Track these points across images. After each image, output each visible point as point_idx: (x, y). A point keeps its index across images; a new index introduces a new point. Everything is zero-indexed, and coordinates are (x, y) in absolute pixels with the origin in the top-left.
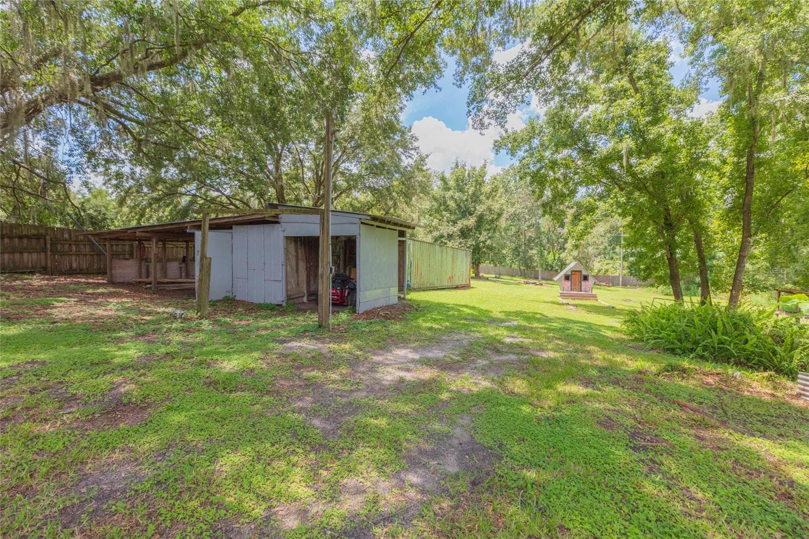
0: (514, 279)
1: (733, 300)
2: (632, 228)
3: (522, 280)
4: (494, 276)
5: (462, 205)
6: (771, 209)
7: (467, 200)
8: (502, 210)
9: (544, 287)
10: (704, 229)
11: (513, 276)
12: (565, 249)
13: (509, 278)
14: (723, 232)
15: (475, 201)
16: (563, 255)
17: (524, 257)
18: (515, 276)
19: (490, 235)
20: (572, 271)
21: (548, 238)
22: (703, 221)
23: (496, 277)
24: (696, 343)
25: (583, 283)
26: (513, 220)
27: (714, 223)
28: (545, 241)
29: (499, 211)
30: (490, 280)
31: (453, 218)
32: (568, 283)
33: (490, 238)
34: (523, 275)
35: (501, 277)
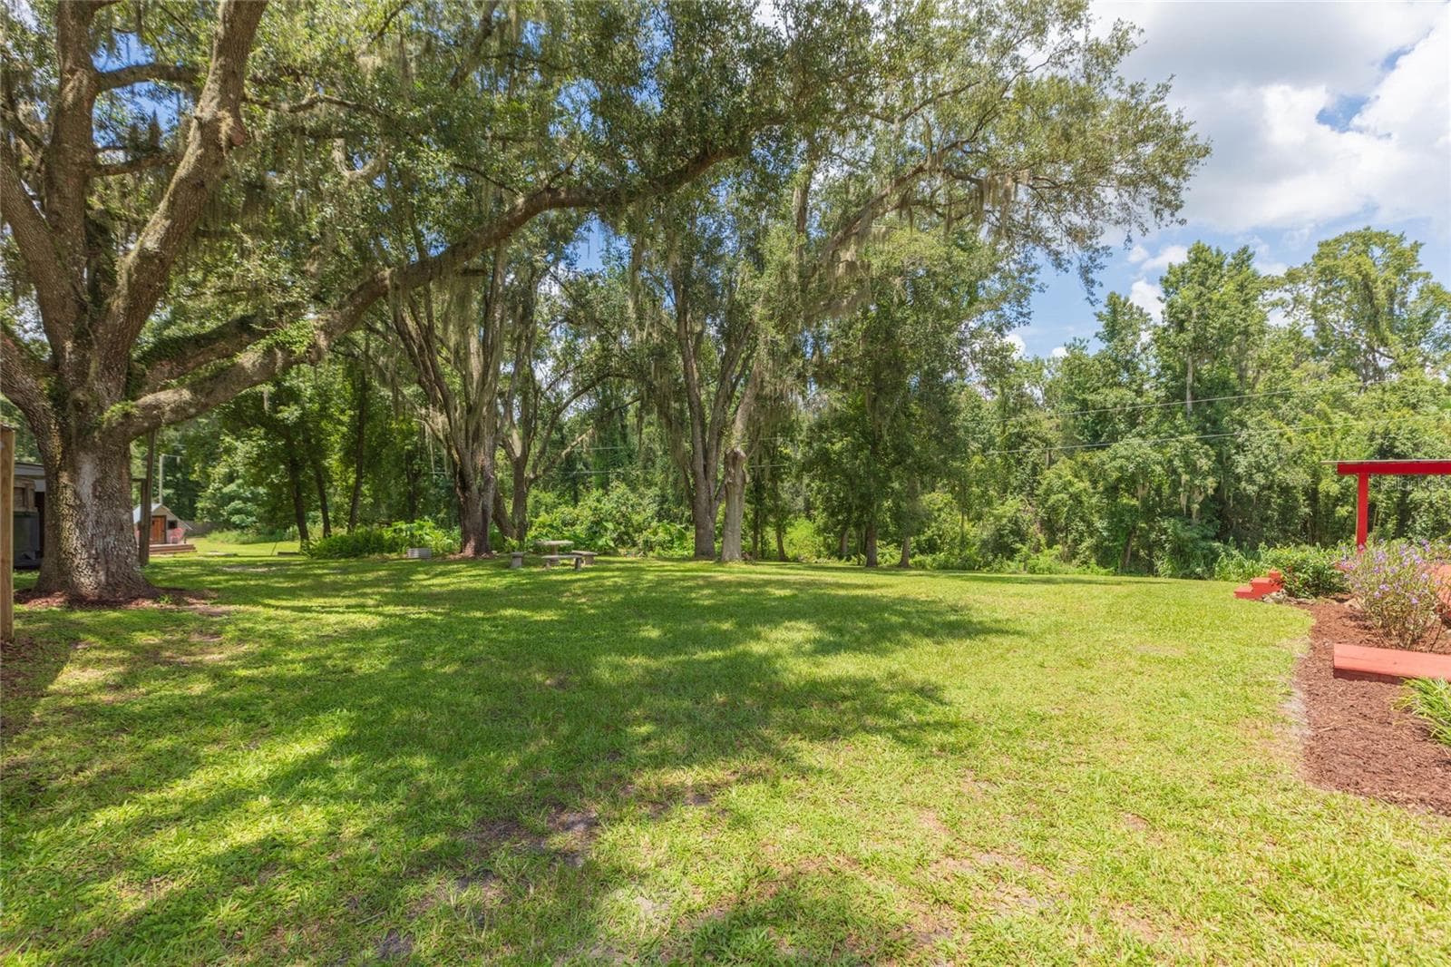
6: (376, 455)
10: (326, 470)
14: (342, 472)
22: (324, 463)
25: (169, 532)
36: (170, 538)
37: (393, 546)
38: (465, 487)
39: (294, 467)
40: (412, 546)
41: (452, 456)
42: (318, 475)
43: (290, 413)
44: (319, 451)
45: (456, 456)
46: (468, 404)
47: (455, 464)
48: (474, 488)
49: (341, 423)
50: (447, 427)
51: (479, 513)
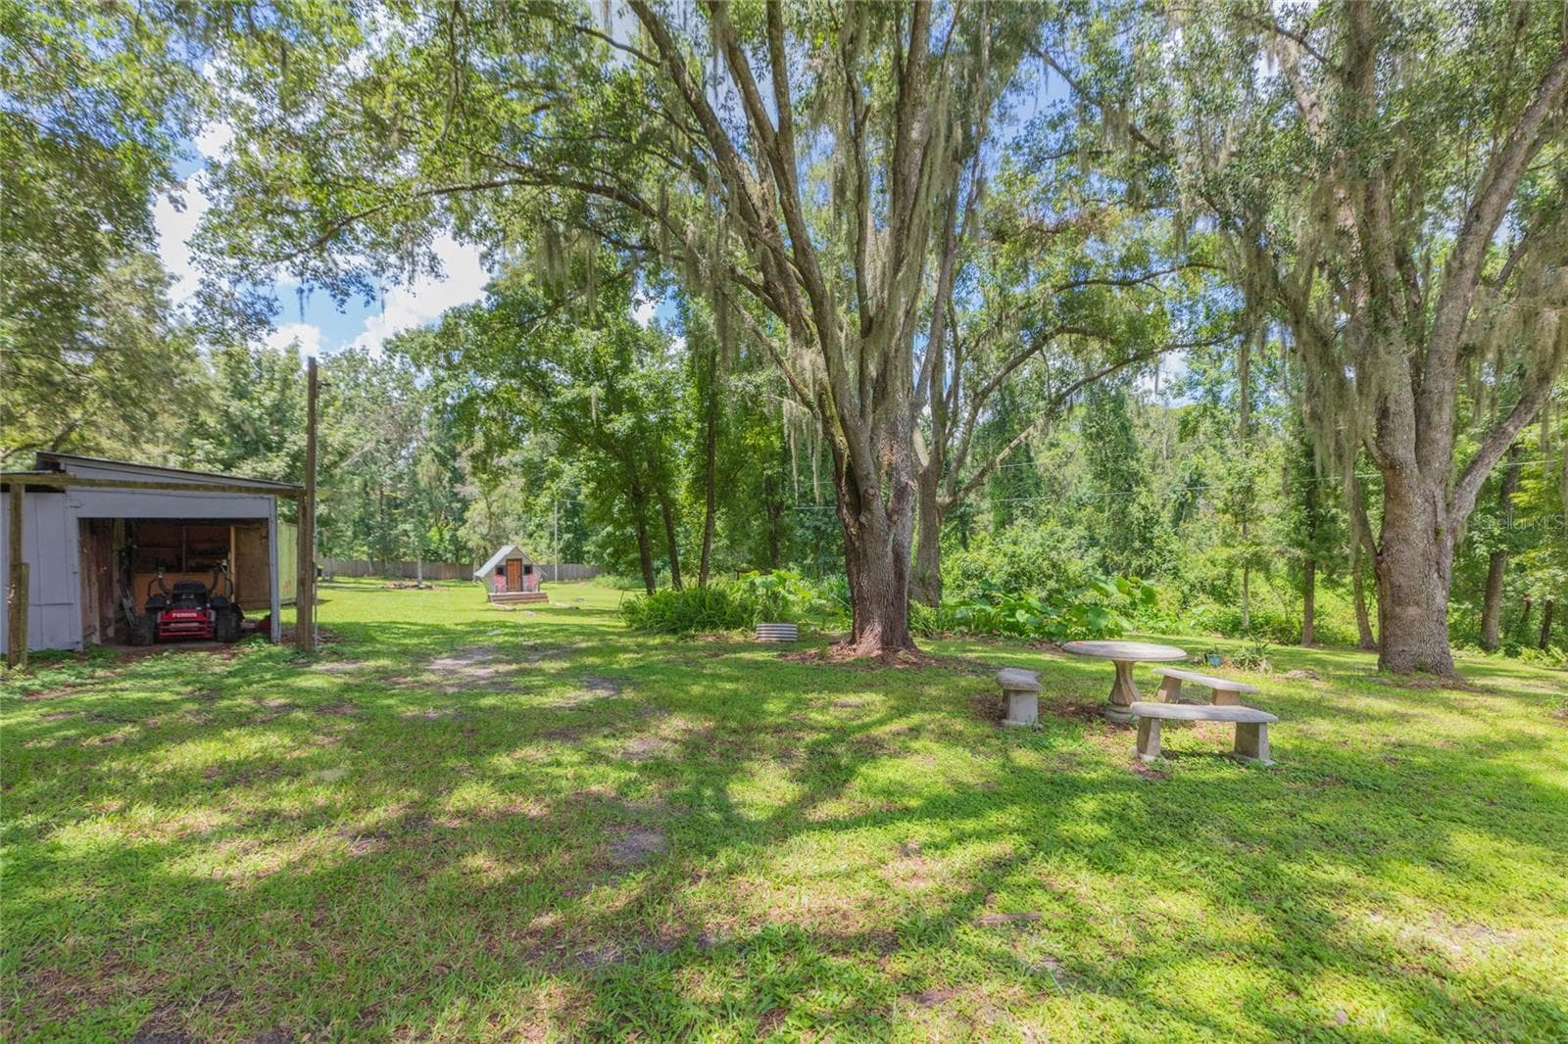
0: (363, 581)
1: (702, 580)
2: (596, 498)
3: (380, 583)
5: (247, 427)
6: (730, 482)
7: (260, 419)
8: (347, 445)
9: (436, 591)
10: (673, 502)
11: (355, 576)
12: (464, 522)
13: (352, 580)
14: (691, 505)
15: (279, 422)
16: (462, 533)
17: (383, 537)
18: (362, 576)
20: (507, 560)
21: (430, 502)
22: (672, 493)
24: (691, 621)
25: (525, 578)
27: (681, 494)
28: (426, 507)
31: (222, 453)
32: (502, 580)
34: (379, 570)
35: (336, 578)
36: (525, 585)
37: (740, 618)
38: (859, 503)
39: (638, 498)
40: (767, 617)
41: (832, 442)
42: (666, 509)
43: (622, 424)
44: (662, 475)
45: (841, 439)
46: (863, 309)
47: (838, 456)
48: (878, 506)
49: (686, 438)
50: (823, 375)
51: (889, 559)
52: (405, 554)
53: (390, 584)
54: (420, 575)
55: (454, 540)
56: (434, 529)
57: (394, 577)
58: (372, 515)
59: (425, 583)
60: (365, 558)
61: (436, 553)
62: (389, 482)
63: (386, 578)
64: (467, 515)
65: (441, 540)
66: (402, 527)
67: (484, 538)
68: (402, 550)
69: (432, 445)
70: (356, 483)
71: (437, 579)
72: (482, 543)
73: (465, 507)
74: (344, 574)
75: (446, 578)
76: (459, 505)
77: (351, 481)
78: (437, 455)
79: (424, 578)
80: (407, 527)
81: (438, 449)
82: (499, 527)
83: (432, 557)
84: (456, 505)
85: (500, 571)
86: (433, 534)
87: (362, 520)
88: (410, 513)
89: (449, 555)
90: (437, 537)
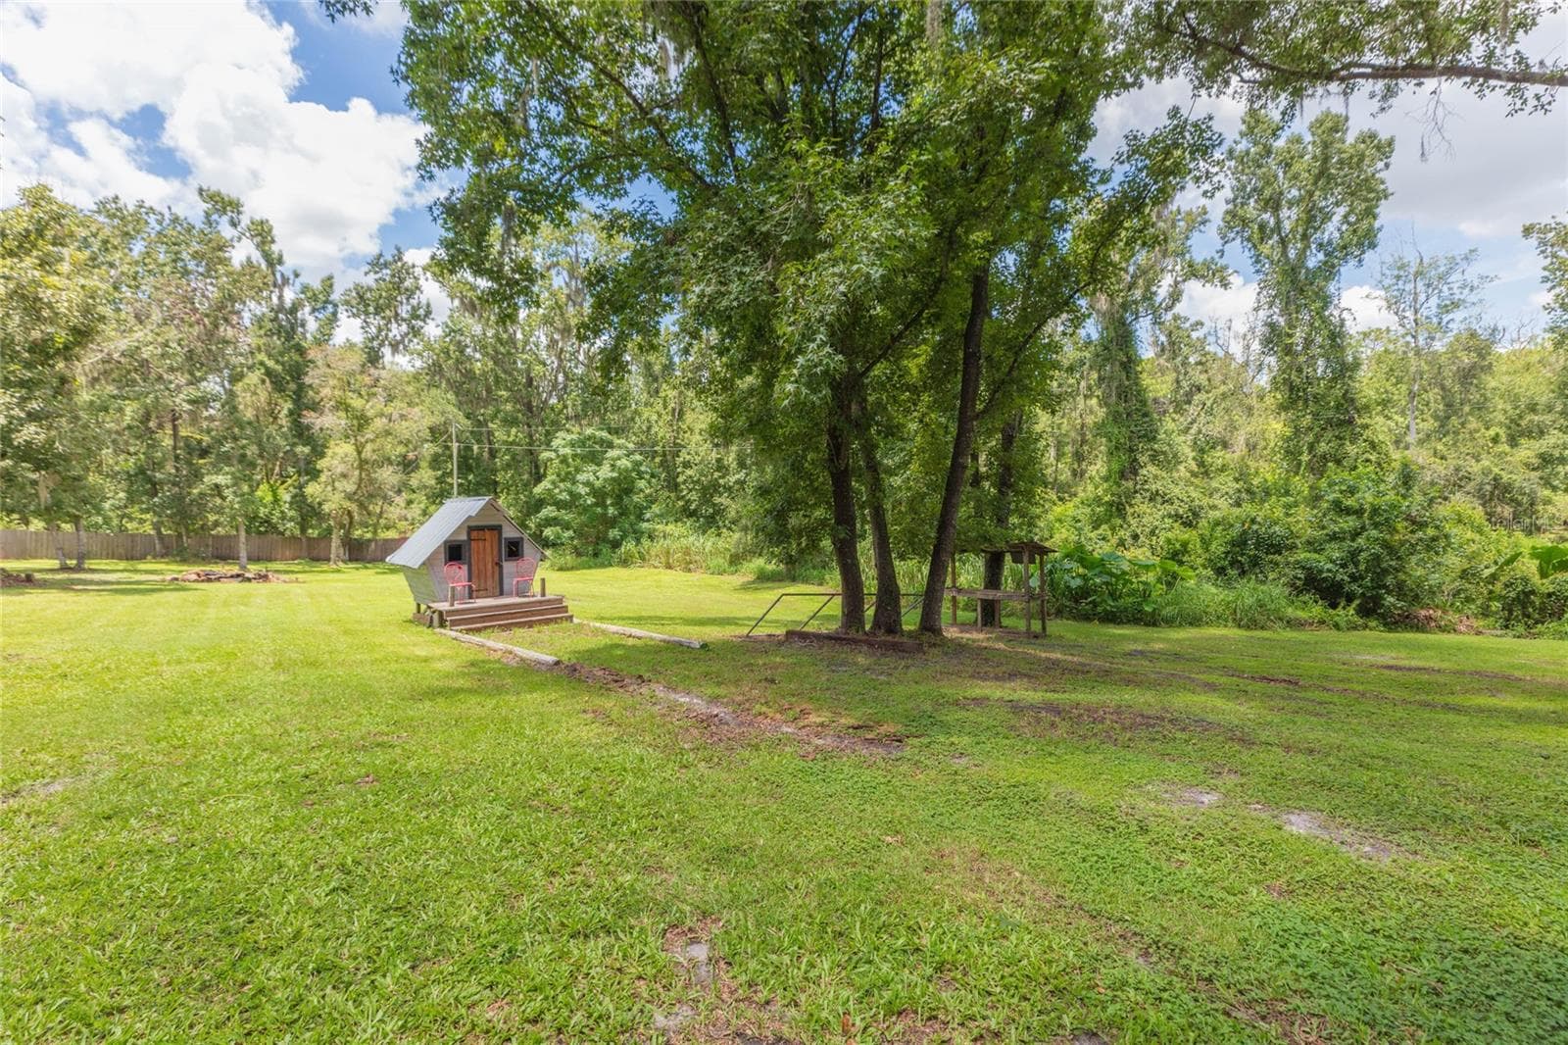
0: (142, 566)
4: (55, 564)
11: (132, 558)
12: (317, 474)
13: (122, 565)
16: (312, 489)
17: (179, 499)
18: (142, 558)
19: (34, 405)
20: (471, 529)
21: (260, 444)
23: (64, 569)
25: (509, 567)
26: (125, 381)
28: (252, 451)
29: (76, 319)
30: (44, 585)
32: (459, 573)
33: (33, 417)
34: (172, 550)
35: (89, 564)
52: (216, 524)
53: (191, 571)
54: (243, 554)
55: (299, 500)
56: (264, 487)
57: (197, 558)
58: (159, 465)
59: (254, 569)
60: (148, 529)
61: (267, 521)
62: (187, 407)
63: (184, 561)
64: (321, 464)
65: (276, 501)
66: (211, 479)
67: (349, 497)
68: (212, 518)
69: (262, 357)
70: (128, 411)
71: (270, 560)
72: (347, 504)
73: (319, 451)
74: (112, 555)
75: (283, 559)
76: (307, 450)
77: (120, 410)
78: (269, 373)
79: (252, 559)
80: (220, 479)
81: (271, 363)
82: (372, 481)
83: (261, 528)
84: (303, 450)
85: (454, 552)
86: (263, 492)
87: (141, 471)
88: (226, 458)
89: (291, 525)
90: (269, 498)
